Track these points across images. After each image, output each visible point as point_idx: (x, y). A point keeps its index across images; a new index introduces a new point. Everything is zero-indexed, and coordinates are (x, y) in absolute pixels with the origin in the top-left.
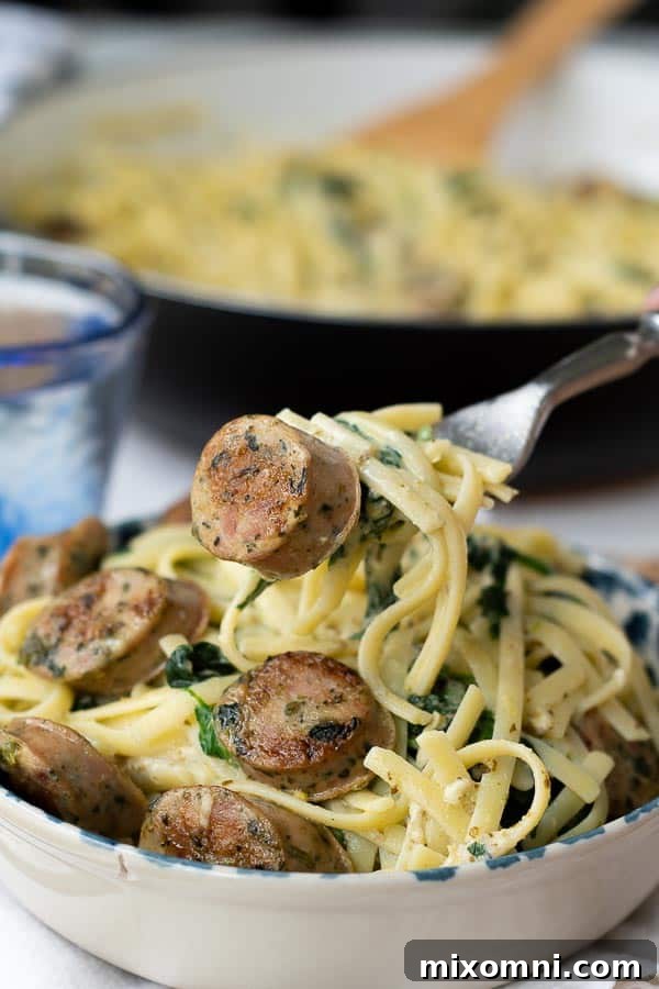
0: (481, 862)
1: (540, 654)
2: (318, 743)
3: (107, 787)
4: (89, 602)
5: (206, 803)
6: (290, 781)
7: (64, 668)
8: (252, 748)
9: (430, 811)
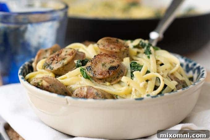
0: (149, 97)
1: (160, 63)
2: (111, 71)
3: (63, 90)
4: (58, 55)
5: (86, 89)
6: (106, 80)
7: (53, 68)
8: (96, 74)
9: (137, 89)
